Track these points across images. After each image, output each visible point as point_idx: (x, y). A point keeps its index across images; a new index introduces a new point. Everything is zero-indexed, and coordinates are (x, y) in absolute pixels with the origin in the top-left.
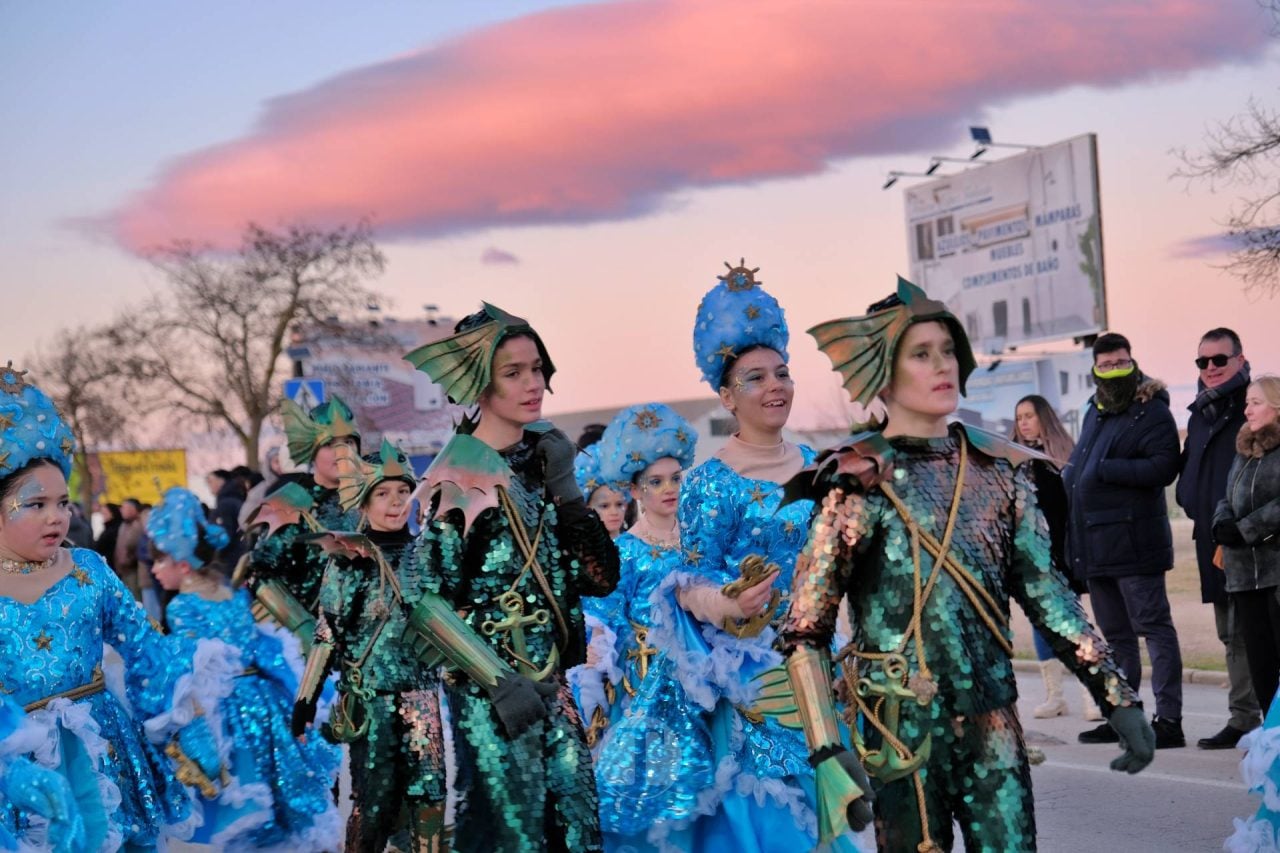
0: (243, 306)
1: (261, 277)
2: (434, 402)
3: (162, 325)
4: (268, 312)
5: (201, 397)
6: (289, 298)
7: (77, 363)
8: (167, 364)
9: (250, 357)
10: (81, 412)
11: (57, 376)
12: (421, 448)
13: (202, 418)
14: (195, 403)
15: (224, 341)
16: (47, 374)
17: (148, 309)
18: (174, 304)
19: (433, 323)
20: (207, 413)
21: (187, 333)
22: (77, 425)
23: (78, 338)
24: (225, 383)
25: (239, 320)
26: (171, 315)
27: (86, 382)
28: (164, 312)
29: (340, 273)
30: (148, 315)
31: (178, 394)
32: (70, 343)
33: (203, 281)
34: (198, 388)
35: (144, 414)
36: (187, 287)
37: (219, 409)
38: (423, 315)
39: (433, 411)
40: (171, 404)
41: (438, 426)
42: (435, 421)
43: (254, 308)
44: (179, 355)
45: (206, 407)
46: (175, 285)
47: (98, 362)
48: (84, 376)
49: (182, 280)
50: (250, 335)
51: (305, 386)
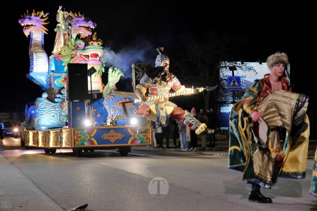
19: (260, 63)
51: (234, 78)
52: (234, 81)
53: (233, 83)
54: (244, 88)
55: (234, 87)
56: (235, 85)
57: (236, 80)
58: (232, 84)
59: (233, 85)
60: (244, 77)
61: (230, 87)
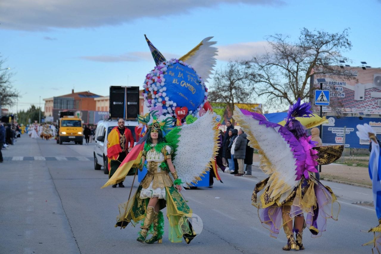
0: (298, 59)
1: (306, 49)
2: (361, 98)
3: (269, 64)
4: (307, 62)
5: (279, 91)
6: (315, 57)
7: (233, 73)
8: (269, 78)
9: (298, 78)
10: (233, 91)
11: (226, 77)
12: (355, 114)
13: (279, 98)
14: (277, 92)
15: (289, 71)
16: (223, 76)
17: (265, 58)
18: (274, 57)
19: (364, 68)
20: (281, 97)
21: (277, 67)
22: (231, 95)
23: (235, 65)
24: (289, 86)
25: (297, 64)
26: (272, 61)
27: (236, 81)
28: (270, 59)
29: (334, 49)
30: (264, 60)
31: (271, 89)
32: (232, 66)
33: (285, 49)
34: (279, 88)
35: (259, 95)
36: (279, 51)
37: (285, 96)
38: (361, 65)
39: (361, 101)
40: (269, 92)
41: (362, 107)
42: (361, 105)
43: (302, 60)
44: (273, 75)
45: (281, 95)
46: (275, 50)
47: (241, 73)
48: (236, 78)
49: (278, 48)
50: (299, 69)
51: (322, 92)
52: (322, 95)
53: (321, 97)
54: (343, 97)
55: (322, 102)
56: (323, 100)
57: (325, 94)
58: (319, 98)
59: (321, 100)
60: (344, 84)
61: (318, 102)
